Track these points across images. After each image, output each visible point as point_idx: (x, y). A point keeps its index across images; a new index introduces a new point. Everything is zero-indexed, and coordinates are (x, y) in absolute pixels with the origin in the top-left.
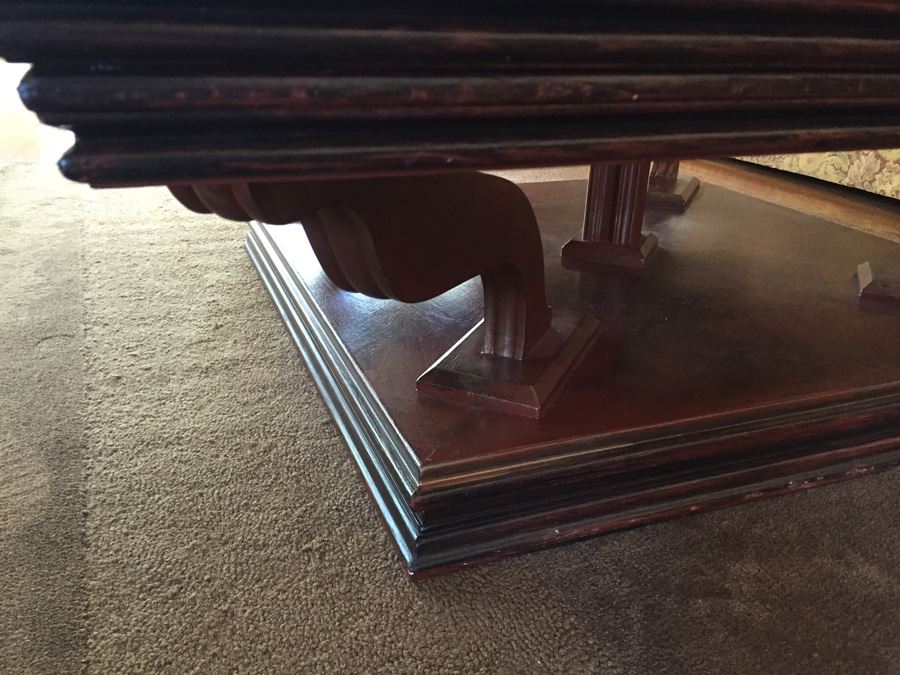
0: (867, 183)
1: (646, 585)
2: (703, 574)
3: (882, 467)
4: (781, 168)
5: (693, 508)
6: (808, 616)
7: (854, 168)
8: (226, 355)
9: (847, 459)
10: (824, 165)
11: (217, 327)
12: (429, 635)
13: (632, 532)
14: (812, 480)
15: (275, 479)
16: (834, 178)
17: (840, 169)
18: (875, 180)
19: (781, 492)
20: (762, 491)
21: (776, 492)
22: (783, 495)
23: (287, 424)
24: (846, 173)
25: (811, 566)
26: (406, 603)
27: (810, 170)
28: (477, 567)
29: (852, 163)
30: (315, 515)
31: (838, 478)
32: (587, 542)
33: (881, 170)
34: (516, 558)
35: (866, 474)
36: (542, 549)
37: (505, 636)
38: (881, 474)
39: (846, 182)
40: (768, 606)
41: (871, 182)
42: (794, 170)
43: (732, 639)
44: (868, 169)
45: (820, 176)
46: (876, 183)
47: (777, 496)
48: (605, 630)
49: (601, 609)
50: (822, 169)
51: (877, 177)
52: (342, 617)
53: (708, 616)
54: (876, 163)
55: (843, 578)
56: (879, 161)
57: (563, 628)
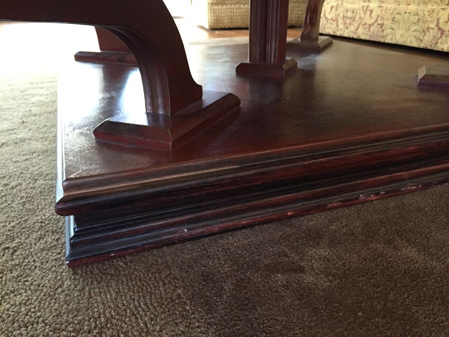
0: (434, 45)
1: (243, 265)
2: (287, 256)
3: (427, 186)
4: (386, 42)
5: (289, 214)
6: (360, 284)
7: (426, 37)
8: (19, 136)
9: (401, 180)
10: (410, 38)
11: (23, 122)
12: (65, 306)
13: (244, 231)
14: (377, 194)
15: (9, 204)
16: (415, 44)
17: (419, 39)
18: (438, 42)
19: (354, 202)
20: (340, 201)
21: (350, 203)
22: (356, 204)
23: (37, 172)
24: (422, 41)
25: (368, 249)
26: (60, 283)
27: (402, 41)
28: (124, 256)
29: (425, 35)
30: (24, 225)
31: (396, 193)
32: (210, 238)
33: (441, 37)
34: (156, 250)
35: (415, 190)
36: (175, 243)
37: (124, 305)
38: (427, 190)
39: (422, 46)
40: (330, 278)
41: (436, 44)
42: (394, 42)
43: (297, 303)
44: (434, 37)
45: (408, 44)
46: (439, 45)
47: (351, 205)
48: (201, 298)
49: (203, 283)
50: (409, 40)
51: (439, 41)
52: (7, 294)
53: (284, 286)
54: (438, 33)
55: (390, 257)
56: (440, 32)
57: (171, 298)
